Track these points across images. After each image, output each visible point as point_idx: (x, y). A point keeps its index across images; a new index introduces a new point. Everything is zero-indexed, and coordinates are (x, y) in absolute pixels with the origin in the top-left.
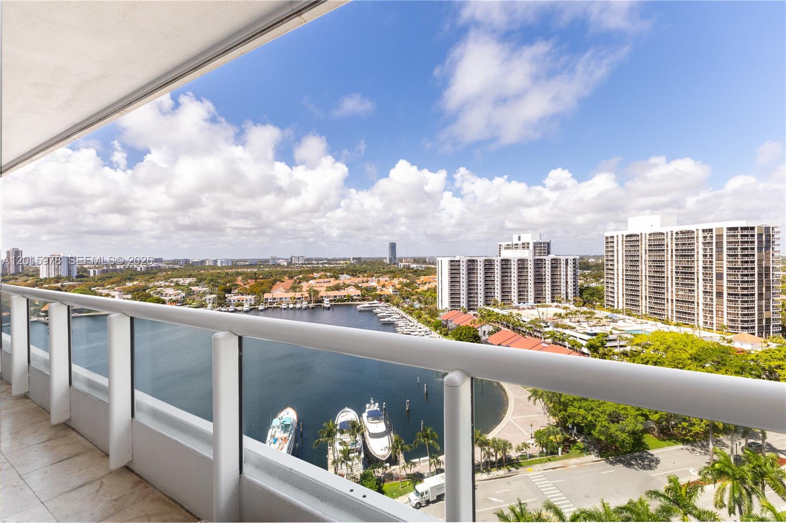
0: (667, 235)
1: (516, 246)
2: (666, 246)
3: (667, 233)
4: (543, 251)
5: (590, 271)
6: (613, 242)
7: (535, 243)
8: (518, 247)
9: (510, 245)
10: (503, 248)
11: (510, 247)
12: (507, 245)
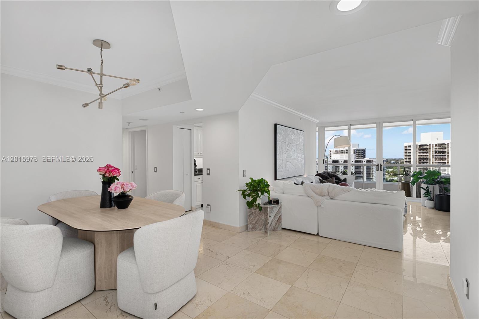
0: (448, 146)
1: (342, 152)
2: (447, 153)
3: (448, 144)
4: (360, 155)
5: (393, 169)
6: (410, 150)
7: (355, 150)
8: (343, 153)
9: (337, 151)
10: (332, 153)
11: (338, 152)
12: (336, 151)
